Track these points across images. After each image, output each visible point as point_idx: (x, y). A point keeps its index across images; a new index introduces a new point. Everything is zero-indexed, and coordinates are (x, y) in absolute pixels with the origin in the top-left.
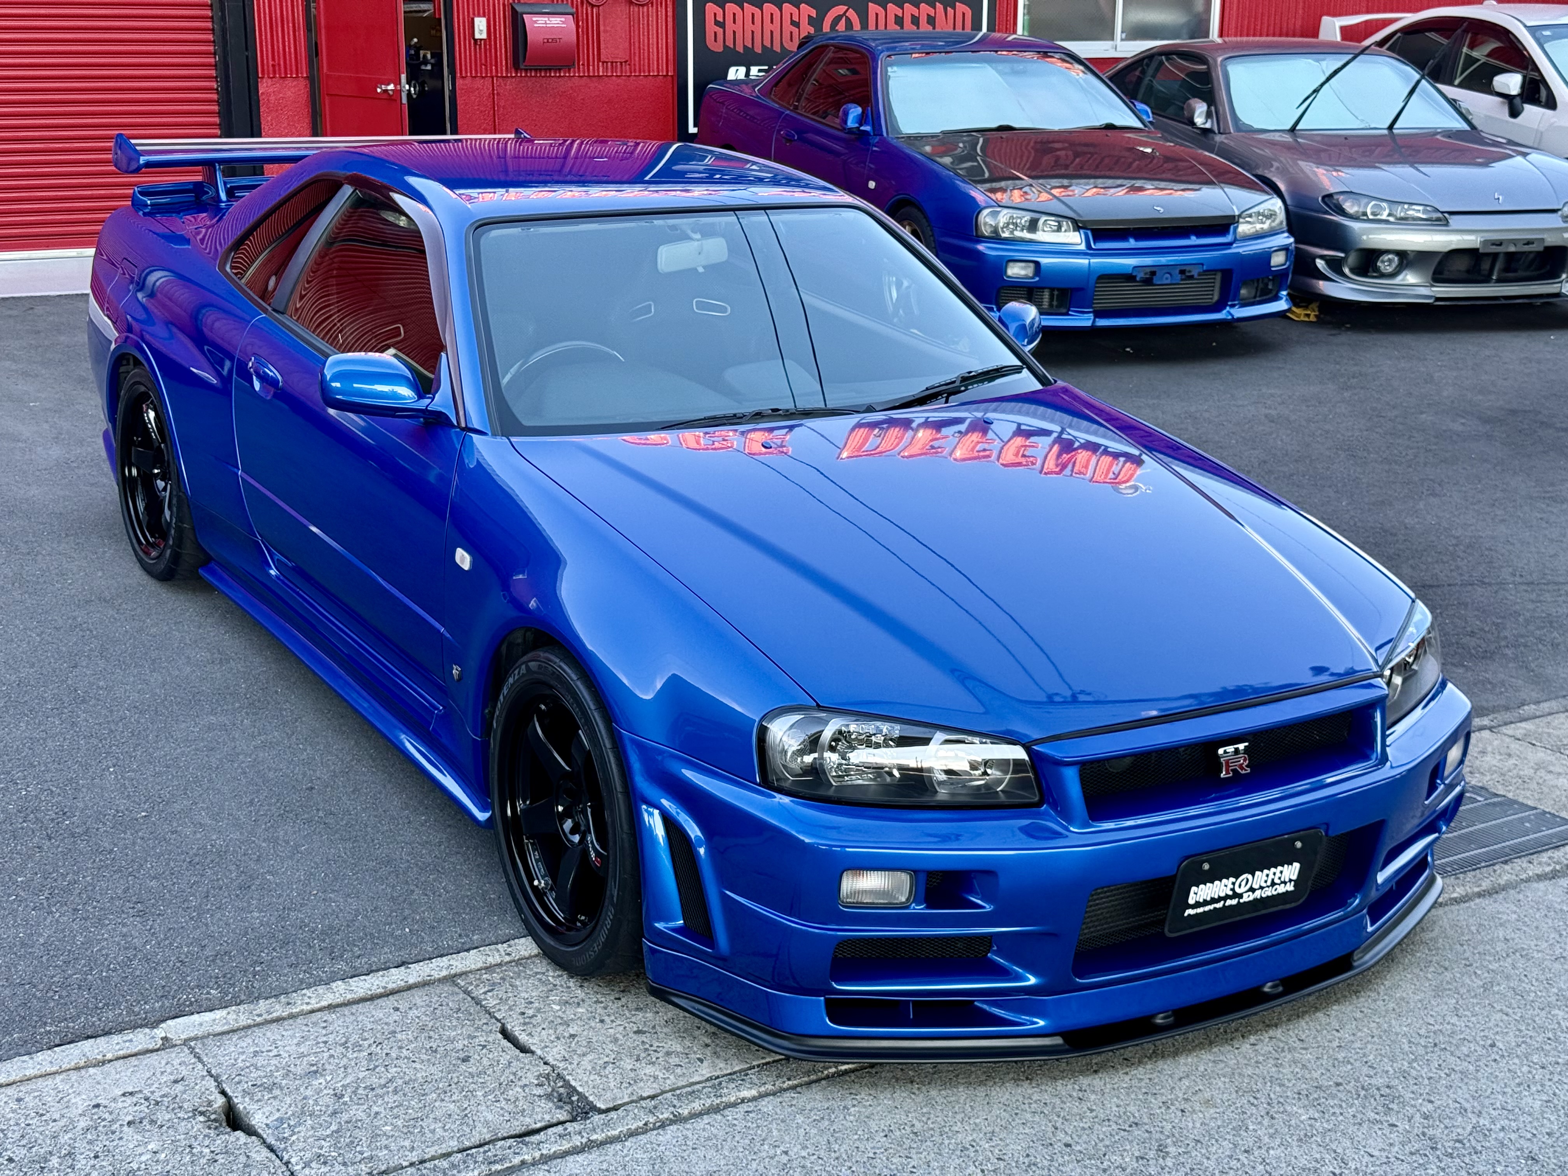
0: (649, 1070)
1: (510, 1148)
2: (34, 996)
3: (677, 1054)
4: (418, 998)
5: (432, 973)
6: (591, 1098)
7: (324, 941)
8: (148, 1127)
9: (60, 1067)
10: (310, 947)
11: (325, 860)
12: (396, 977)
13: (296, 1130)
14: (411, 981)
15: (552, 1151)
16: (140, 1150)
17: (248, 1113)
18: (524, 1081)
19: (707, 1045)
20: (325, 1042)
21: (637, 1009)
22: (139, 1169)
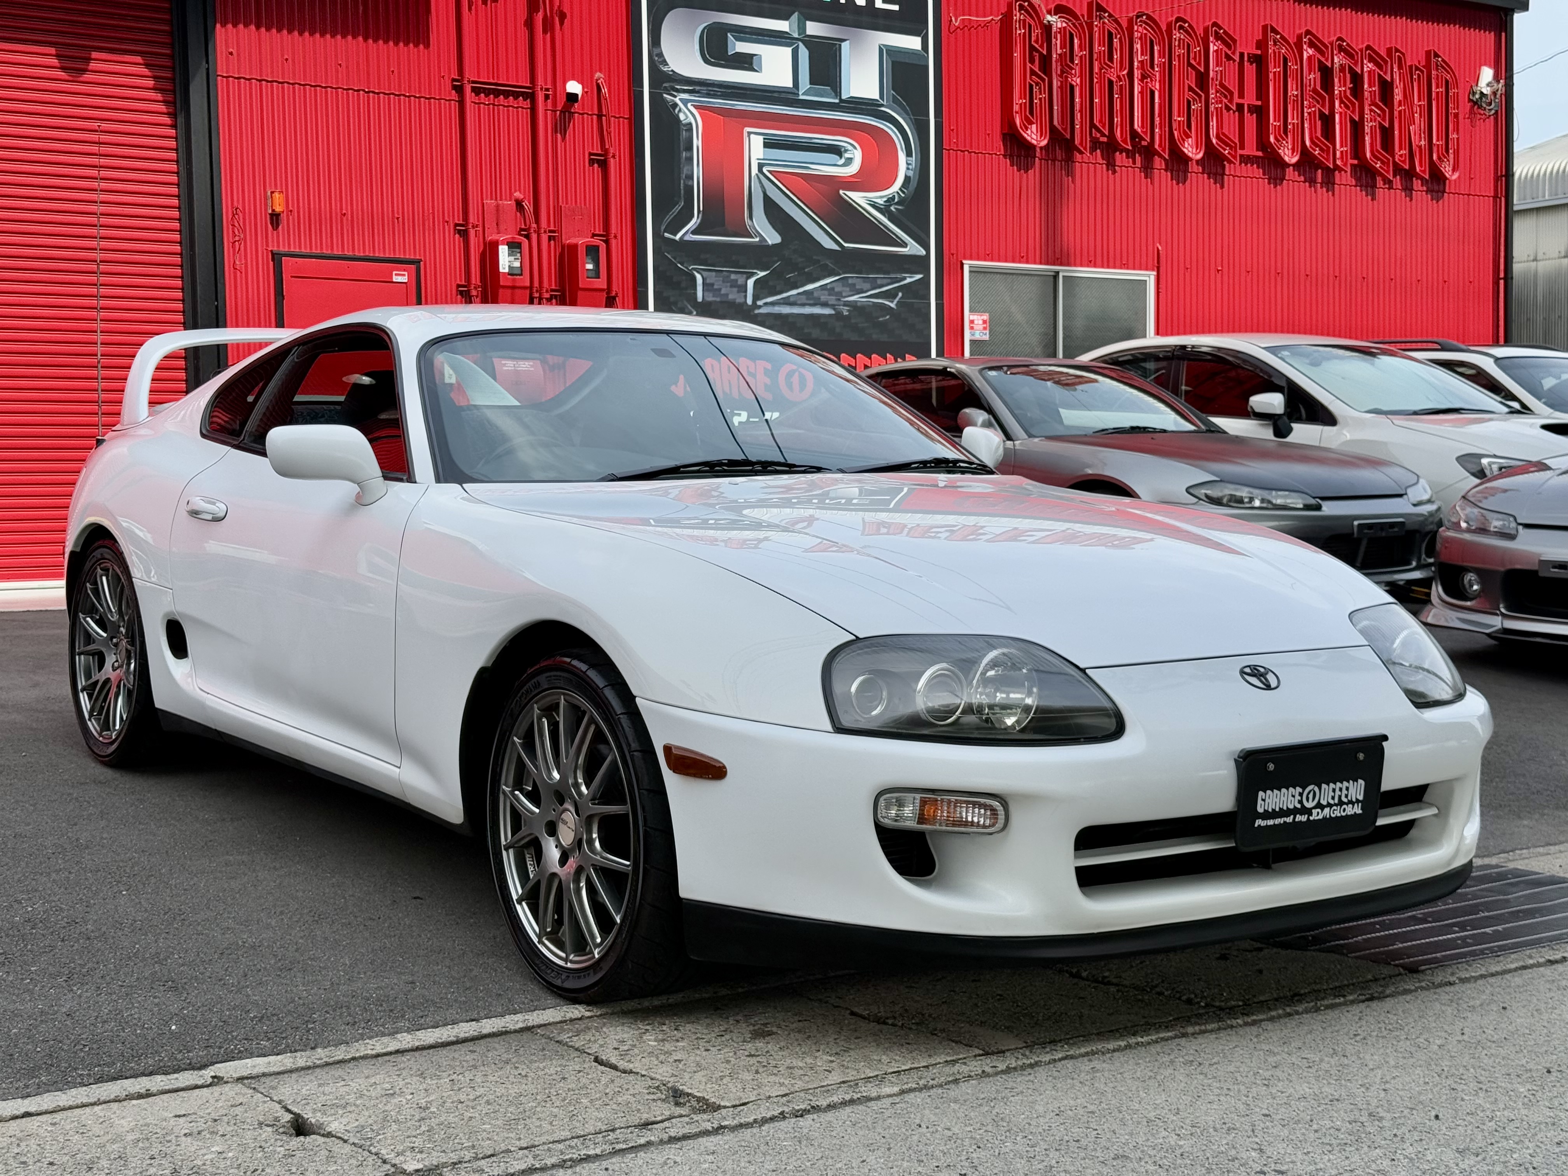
0: (772, 1078)
1: (631, 1133)
2: (61, 1049)
3: (801, 1068)
4: (494, 1042)
5: (507, 1025)
6: (713, 1100)
7: (381, 1005)
8: (208, 1136)
9: (99, 1099)
10: (366, 1011)
11: (370, 950)
12: (466, 1029)
13: (381, 1132)
14: (485, 1031)
15: (680, 1134)
16: (202, 1152)
17: (322, 1124)
18: (632, 1091)
19: (832, 1062)
20: (399, 1075)
21: (744, 1041)
22: (204, 1164)
